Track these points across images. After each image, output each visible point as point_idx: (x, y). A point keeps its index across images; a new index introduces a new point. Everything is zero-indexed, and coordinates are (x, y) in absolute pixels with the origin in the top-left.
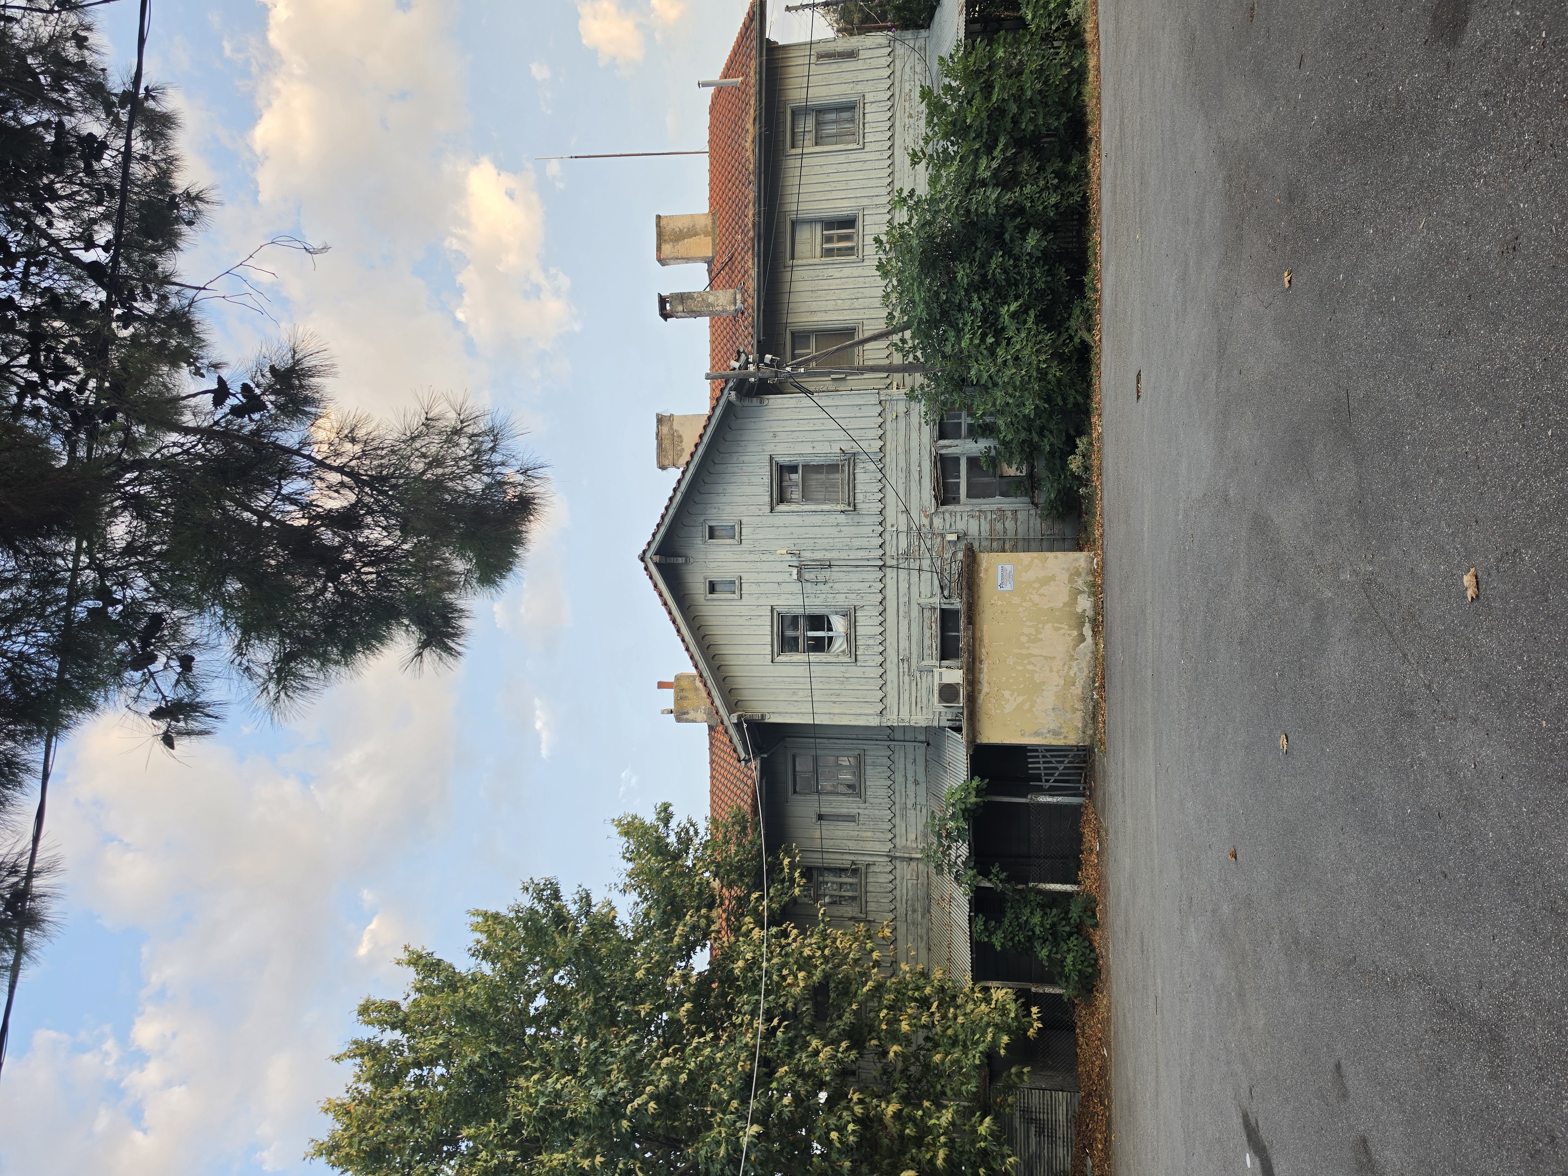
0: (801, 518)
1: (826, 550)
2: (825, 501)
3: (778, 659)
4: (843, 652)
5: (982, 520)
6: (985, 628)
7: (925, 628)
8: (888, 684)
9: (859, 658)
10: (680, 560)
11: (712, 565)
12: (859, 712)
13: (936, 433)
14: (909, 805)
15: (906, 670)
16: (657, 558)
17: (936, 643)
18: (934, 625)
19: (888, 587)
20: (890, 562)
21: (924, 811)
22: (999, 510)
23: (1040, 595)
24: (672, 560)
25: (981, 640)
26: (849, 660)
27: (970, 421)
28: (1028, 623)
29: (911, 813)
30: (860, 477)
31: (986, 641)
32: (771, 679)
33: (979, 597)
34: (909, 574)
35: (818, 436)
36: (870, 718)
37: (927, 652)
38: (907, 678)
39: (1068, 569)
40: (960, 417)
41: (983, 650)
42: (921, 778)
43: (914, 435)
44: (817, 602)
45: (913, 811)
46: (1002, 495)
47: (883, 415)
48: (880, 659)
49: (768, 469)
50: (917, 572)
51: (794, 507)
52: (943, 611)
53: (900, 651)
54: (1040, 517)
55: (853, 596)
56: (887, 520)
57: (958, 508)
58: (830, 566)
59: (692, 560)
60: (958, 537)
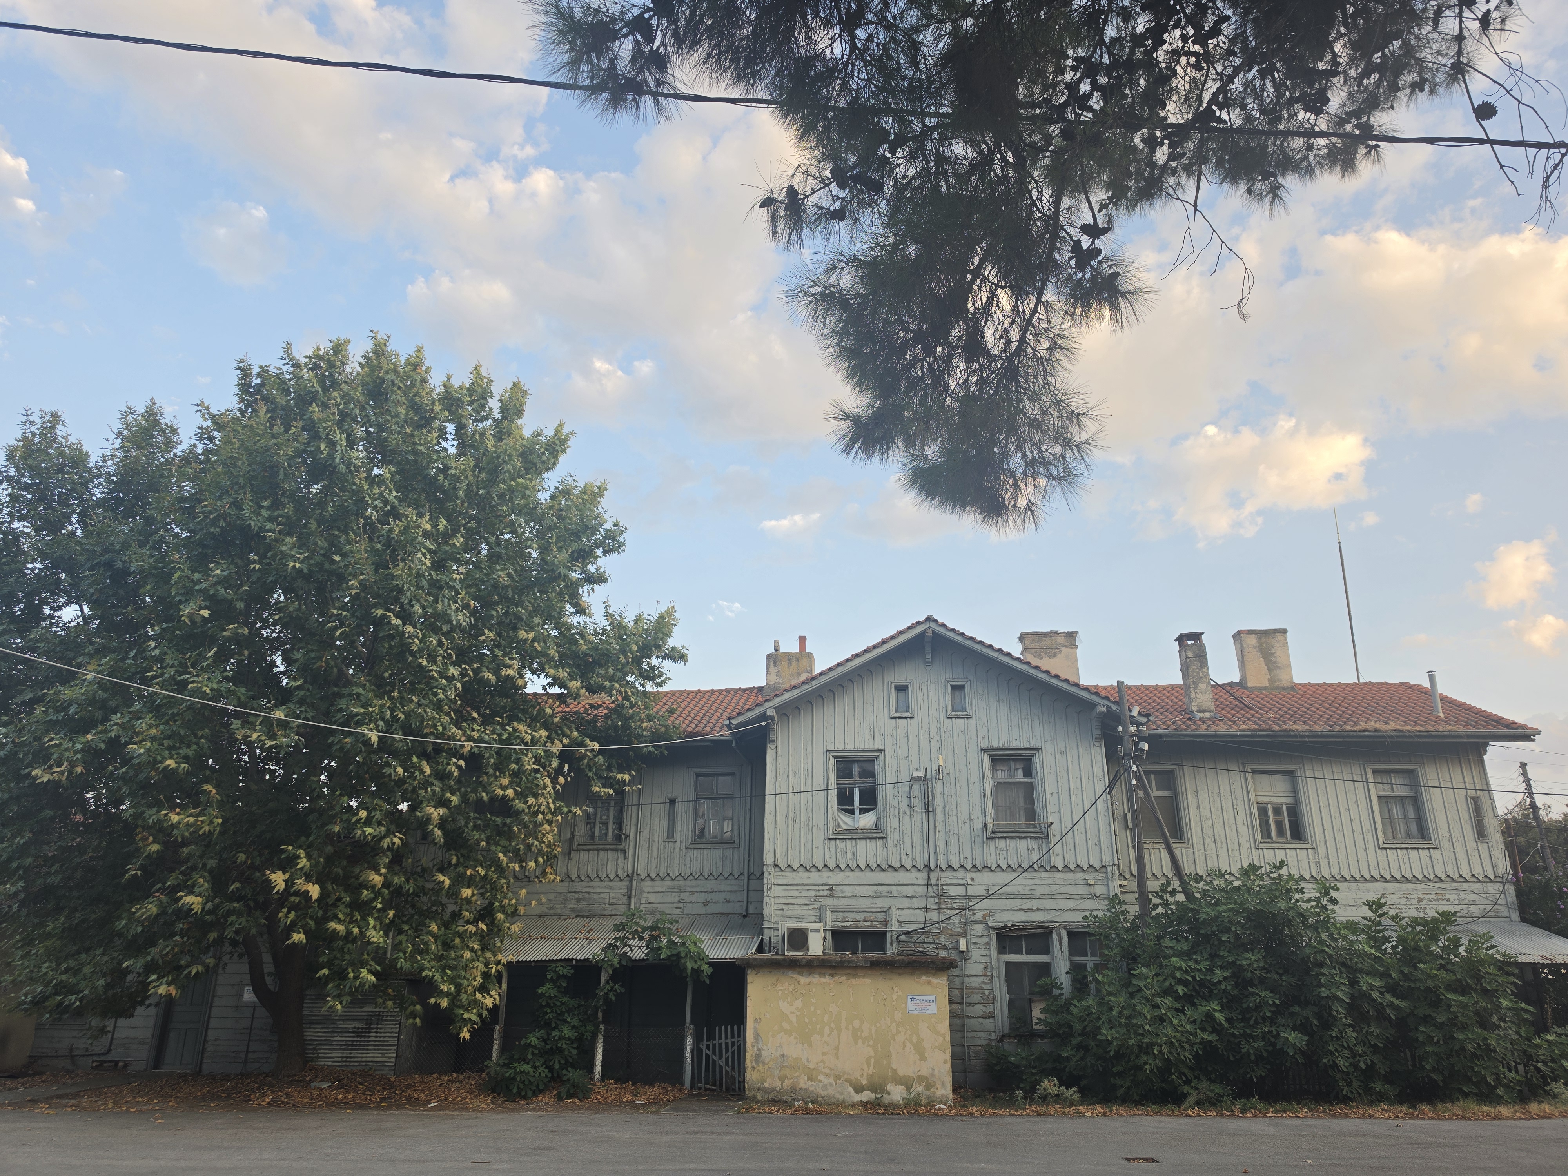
0: (976, 780)
1: (944, 808)
2: (996, 806)
3: (830, 756)
4: (839, 826)
5: (982, 979)
6: (868, 981)
7: (865, 914)
8: (806, 874)
9: (833, 842)
10: (928, 657)
11: (924, 688)
12: (777, 842)
13: (1074, 928)
14: (683, 896)
15: (821, 893)
16: (929, 633)
17: (849, 926)
18: (868, 924)
19: (908, 874)
20: (934, 876)
21: (678, 911)
22: (994, 998)
23: (904, 1043)
24: (928, 648)
25: (855, 976)
26: (830, 831)
27: (1090, 966)
28: (873, 1029)
29: (674, 898)
30: (1023, 845)
31: (854, 981)
32: (810, 749)
33: (900, 974)
34: (921, 897)
35: (1064, 799)
36: (771, 854)
37: (841, 916)
38: (813, 894)
39: (933, 1075)
40: (1093, 955)
41: (844, 978)
42: (712, 908)
43: (1071, 904)
44: (890, 798)
45: (677, 899)
46: (1011, 1002)
47: (1091, 870)
48: (832, 865)
49: (1027, 746)
50: (924, 905)
51: (988, 773)
52: (884, 933)
53: (841, 887)
54: (988, 1045)
55: (897, 837)
56: (979, 874)
57: (994, 952)
58: (928, 811)
59: (928, 668)
60: (963, 952)
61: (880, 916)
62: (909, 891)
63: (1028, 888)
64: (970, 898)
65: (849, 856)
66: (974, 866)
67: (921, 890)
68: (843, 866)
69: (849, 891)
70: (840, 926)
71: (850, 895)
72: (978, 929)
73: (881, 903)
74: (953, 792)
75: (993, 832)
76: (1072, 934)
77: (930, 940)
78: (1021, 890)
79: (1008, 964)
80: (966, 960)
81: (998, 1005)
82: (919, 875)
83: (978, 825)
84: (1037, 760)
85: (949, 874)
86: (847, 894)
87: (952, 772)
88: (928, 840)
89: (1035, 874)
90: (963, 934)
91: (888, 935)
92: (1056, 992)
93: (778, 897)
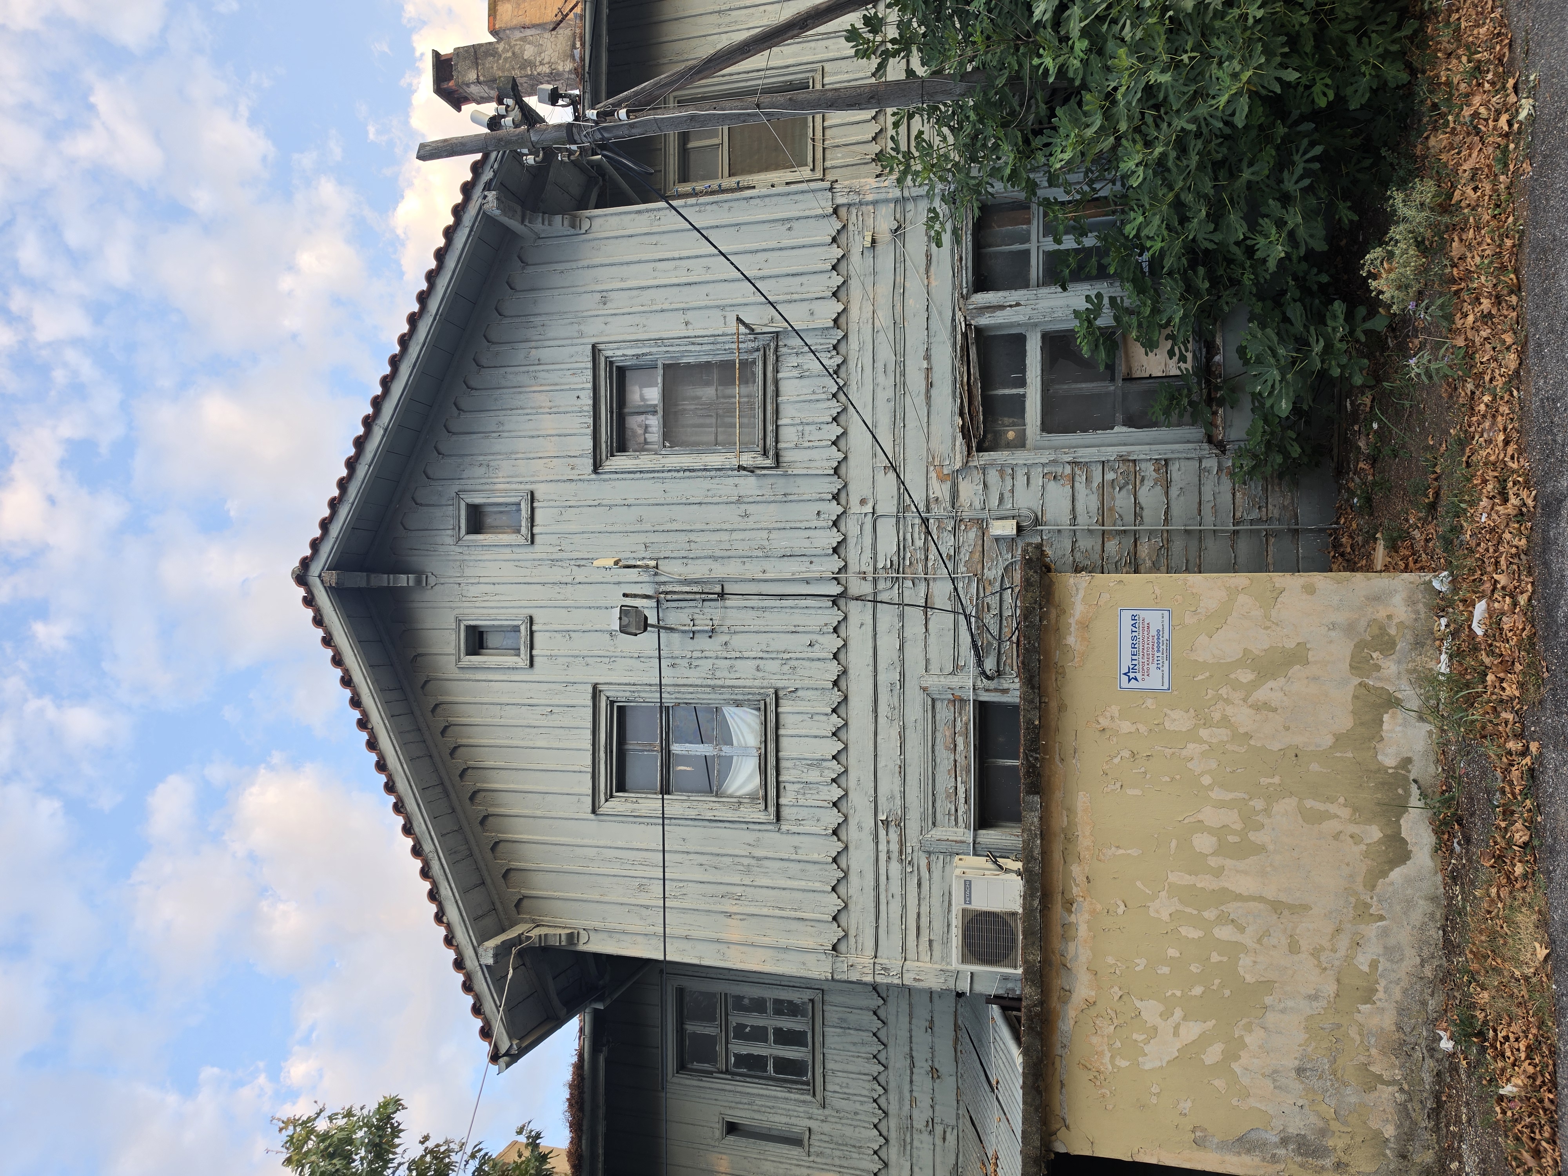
0: (659, 486)
1: (715, 558)
2: (715, 445)
3: (607, 807)
4: (753, 797)
5: (1080, 486)
6: (1082, 800)
7: (939, 747)
8: (853, 877)
9: (785, 812)
10: (403, 580)
11: (474, 591)
12: (783, 942)
13: (967, 276)
14: (919, 1123)
15: (895, 847)
16: (332, 577)
17: (966, 785)
18: (960, 741)
19: (852, 644)
20: (858, 587)
21: (951, 1138)
22: (1123, 459)
23: (1258, 707)
24: (383, 580)
25: (1069, 839)
26: (762, 817)
27: (1049, 245)
28: (1217, 794)
29: (923, 1142)
30: (791, 389)
31: (1085, 841)
32: (591, 852)
33: (1062, 708)
34: (902, 617)
35: (695, 298)
36: (811, 959)
37: (944, 806)
38: (895, 868)
40: (1026, 239)
42: (946, 1064)
43: (915, 284)
44: (694, 676)
45: (925, 1137)
46: (1131, 422)
47: (843, 239)
48: (833, 818)
49: (589, 373)
50: (919, 612)
51: (645, 461)
52: (982, 708)
53: (882, 800)
54: (1232, 475)
55: (772, 666)
56: (851, 487)
57: (1019, 457)
58: (722, 595)
59: (432, 580)
60: (1020, 529)
61: (944, 713)
62: (888, 644)
63: (881, 378)
64: (902, 510)
65: (813, 776)
66: (836, 497)
67: (887, 616)
68: (836, 793)
69: (889, 784)
70: (967, 811)
71: (898, 781)
72: (969, 490)
73: (915, 711)
74: (684, 538)
75: (765, 453)
76: (981, 283)
77: (994, 601)
78: (885, 394)
79: (1047, 427)
80: (1037, 521)
81: (1138, 452)
82: (853, 620)
83: (749, 485)
84: (620, 354)
85: (852, 553)
86: (897, 788)
87: (642, 538)
88: (782, 596)
89: (852, 364)
90: (982, 525)
91: (985, 697)
92: (1105, 319)
93: (904, 949)
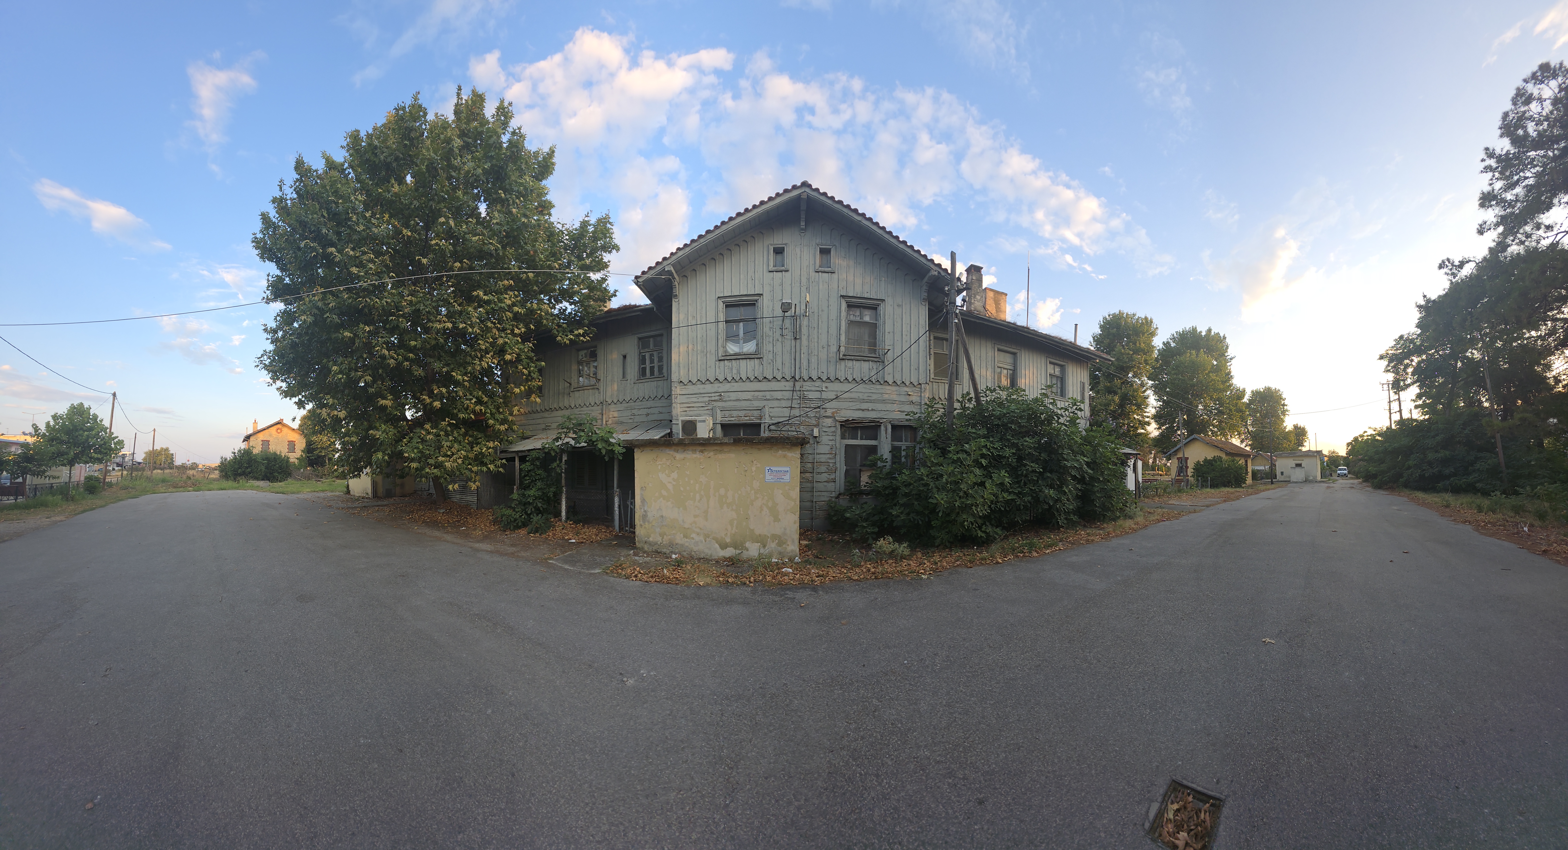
0: (834, 319)
1: (808, 337)
2: (848, 338)
3: (720, 301)
4: (726, 351)
5: (828, 456)
6: (732, 455)
7: (746, 412)
8: (703, 386)
9: (722, 362)
10: (803, 224)
11: (798, 250)
12: (681, 363)
13: (897, 423)
15: (713, 399)
16: (804, 197)
18: (747, 418)
19: (779, 383)
20: (798, 385)
22: (836, 469)
24: (803, 217)
26: (720, 354)
27: (905, 448)
30: (865, 365)
32: (704, 298)
34: (788, 400)
35: (897, 336)
36: (677, 374)
37: (727, 414)
38: (707, 399)
40: (907, 441)
41: (712, 454)
43: (895, 407)
44: (767, 330)
46: (847, 471)
47: (911, 385)
48: (721, 378)
49: (875, 297)
50: (789, 405)
51: (844, 315)
52: (759, 425)
53: (728, 394)
54: (830, 500)
55: (771, 357)
56: (831, 384)
57: (838, 437)
58: (796, 339)
59: (803, 234)
60: (816, 437)
61: (756, 413)
62: (778, 395)
63: (866, 395)
64: (823, 400)
65: (734, 371)
66: (828, 378)
67: (788, 395)
68: (729, 379)
69: (733, 396)
70: (726, 420)
71: (734, 399)
72: (829, 422)
73: (757, 404)
74: (816, 326)
75: (844, 355)
76: (894, 427)
77: (793, 429)
78: (861, 396)
79: (847, 446)
80: (818, 442)
81: (838, 473)
82: (787, 384)
83: (834, 349)
84: (881, 308)
85: (809, 383)
86: (732, 398)
87: (816, 311)
88: (795, 360)
89: (872, 386)
90: (817, 425)
91: (762, 426)
92: (880, 464)
93: (683, 403)
